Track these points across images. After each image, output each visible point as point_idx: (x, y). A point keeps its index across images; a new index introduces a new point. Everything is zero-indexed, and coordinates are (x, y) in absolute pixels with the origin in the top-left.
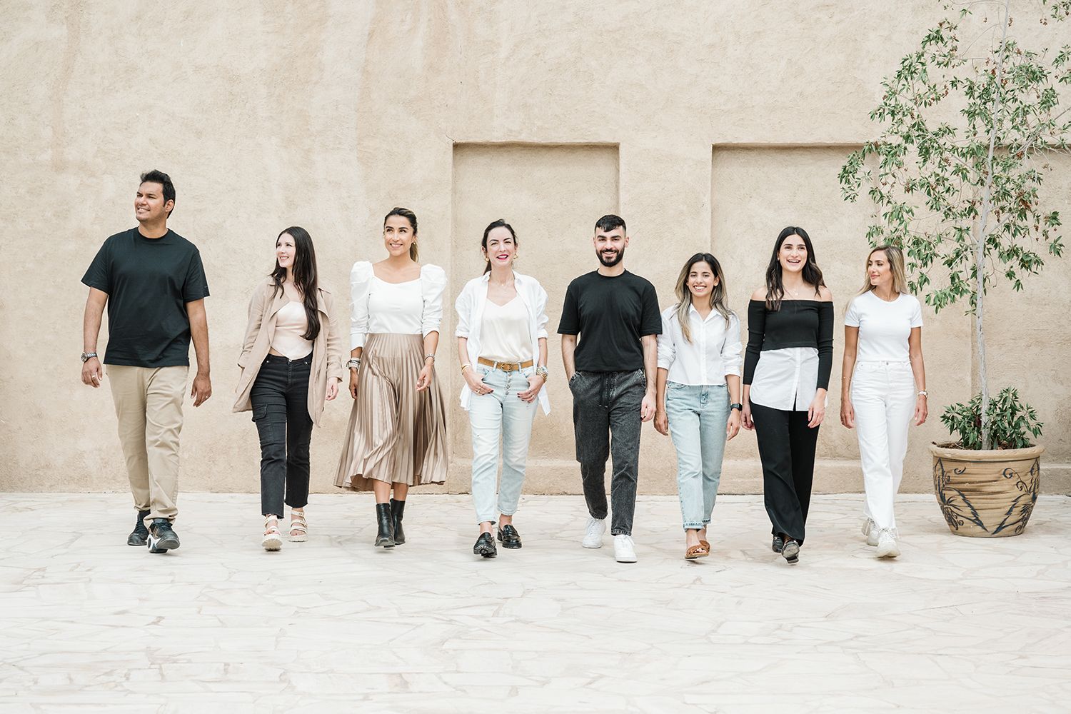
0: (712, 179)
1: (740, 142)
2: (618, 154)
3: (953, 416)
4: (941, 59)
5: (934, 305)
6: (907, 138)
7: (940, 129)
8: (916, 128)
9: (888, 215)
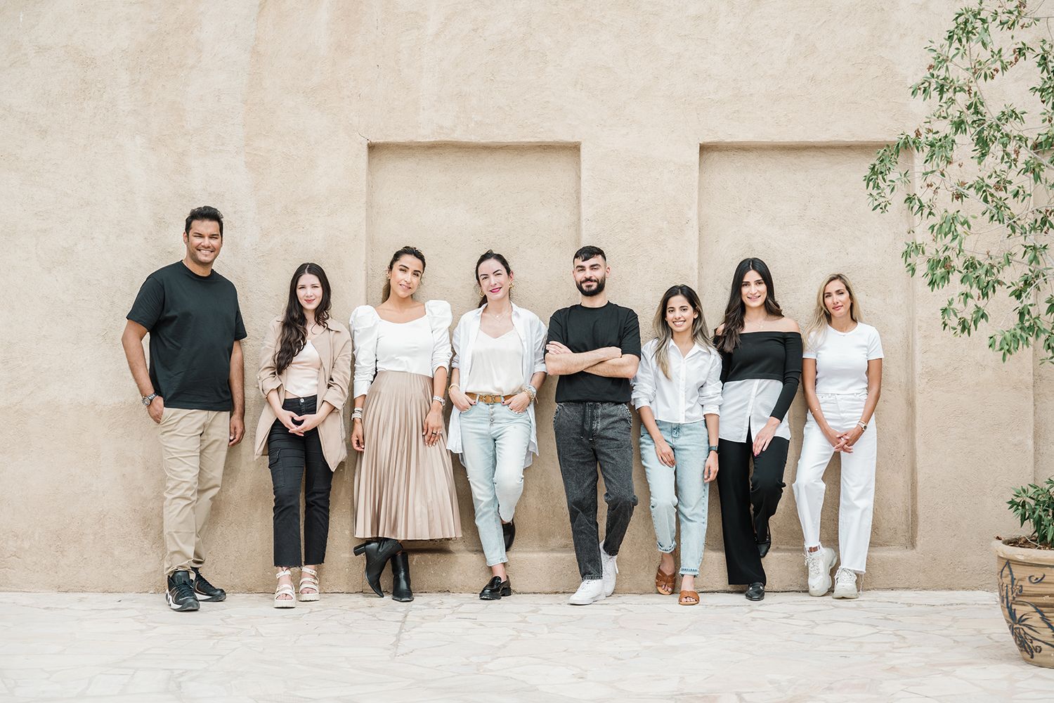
0: (699, 189)
1: (736, 140)
2: (579, 156)
3: (1024, 502)
4: (1004, 18)
5: (1001, 349)
6: (959, 125)
7: (1003, 113)
8: (972, 110)
9: (936, 228)
